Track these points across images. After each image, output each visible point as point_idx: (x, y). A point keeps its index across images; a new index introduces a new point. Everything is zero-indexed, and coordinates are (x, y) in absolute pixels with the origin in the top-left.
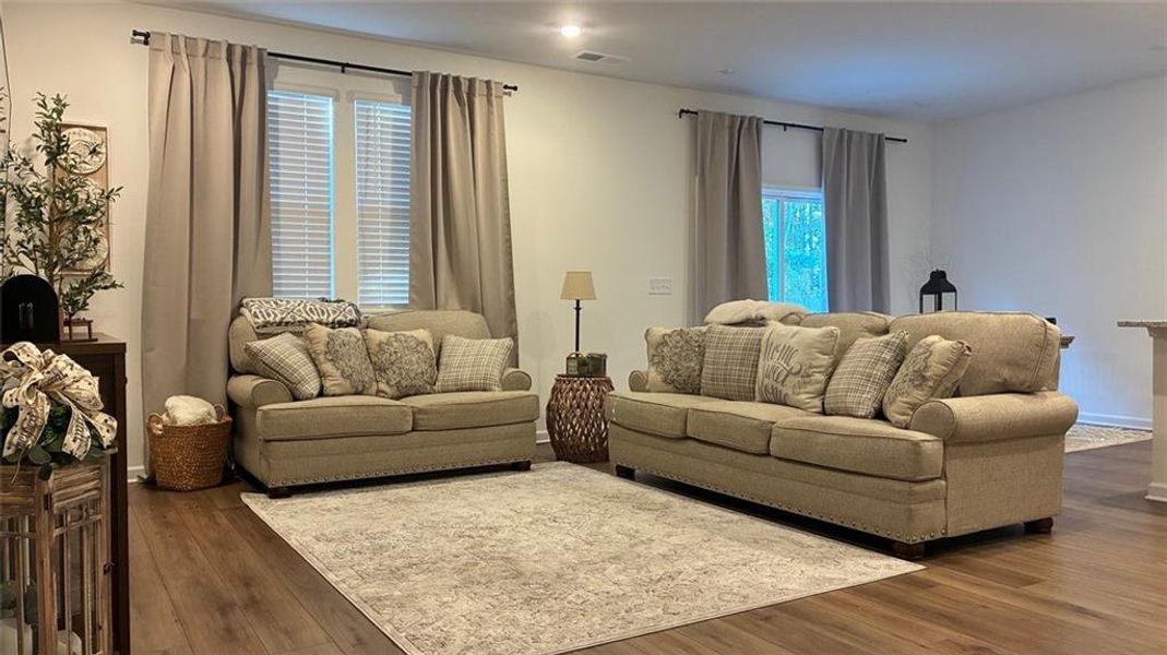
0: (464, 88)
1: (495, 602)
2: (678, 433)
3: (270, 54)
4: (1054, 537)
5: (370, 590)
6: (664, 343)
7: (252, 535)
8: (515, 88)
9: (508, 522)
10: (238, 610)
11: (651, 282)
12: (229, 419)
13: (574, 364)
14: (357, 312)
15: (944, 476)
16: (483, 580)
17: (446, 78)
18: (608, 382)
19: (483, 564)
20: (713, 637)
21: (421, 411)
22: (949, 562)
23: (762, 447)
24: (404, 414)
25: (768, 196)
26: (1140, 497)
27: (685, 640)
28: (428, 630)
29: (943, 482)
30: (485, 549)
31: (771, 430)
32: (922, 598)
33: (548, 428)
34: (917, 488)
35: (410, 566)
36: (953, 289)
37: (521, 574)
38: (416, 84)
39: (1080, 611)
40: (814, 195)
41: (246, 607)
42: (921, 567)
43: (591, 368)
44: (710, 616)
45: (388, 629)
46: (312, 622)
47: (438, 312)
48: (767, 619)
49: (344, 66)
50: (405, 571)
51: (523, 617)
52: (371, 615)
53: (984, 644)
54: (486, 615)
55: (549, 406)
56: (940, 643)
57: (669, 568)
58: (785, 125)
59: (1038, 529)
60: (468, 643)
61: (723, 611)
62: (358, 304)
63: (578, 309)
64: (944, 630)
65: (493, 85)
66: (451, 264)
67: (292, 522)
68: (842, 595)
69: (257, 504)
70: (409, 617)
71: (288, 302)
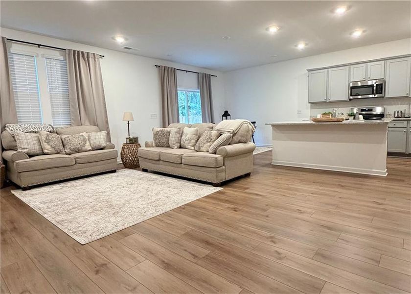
0: (86, 55)
1: (104, 216)
2: (158, 159)
3: (7, 39)
4: (251, 177)
5: (59, 218)
6: (157, 134)
7: (15, 205)
8: (104, 56)
9: (108, 190)
10: (8, 232)
11: (151, 115)
12: (4, 166)
13: (128, 140)
14: (52, 127)
15: (224, 165)
16: (100, 209)
17: (78, 52)
18: (139, 145)
19: (100, 204)
20: (169, 216)
21: (77, 158)
22: (229, 186)
23: (180, 162)
24: (72, 159)
25: (179, 90)
26: (270, 164)
27: (161, 218)
28: (80, 229)
29: (224, 167)
30: (101, 199)
31: (182, 157)
32: (222, 197)
33: (122, 159)
34: (218, 169)
35: (75, 208)
36: (229, 115)
37: (112, 205)
38: (68, 53)
39: (257, 195)
40: (197, 91)
41: (12, 231)
42: (222, 188)
43: (134, 141)
44: (168, 210)
45: (66, 231)
46: (38, 232)
47: (82, 127)
48: (184, 209)
49: (39, 45)
50: (73, 210)
51: (112, 219)
52: (60, 226)
53: (236, 207)
54: (100, 221)
55: (121, 153)
56: (226, 208)
57: (157, 197)
58: (187, 71)
59: (247, 175)
60: (94, 231)
61: (172, 208)
62: (52, 125)
63: (128, 124)
64: (227, 204)
65: (96, 55)
66: (85, 110)
67: (31, 198)
68: (204, 199)
69: (17, 193)
70: (74, 225)
71: (25, 125)
